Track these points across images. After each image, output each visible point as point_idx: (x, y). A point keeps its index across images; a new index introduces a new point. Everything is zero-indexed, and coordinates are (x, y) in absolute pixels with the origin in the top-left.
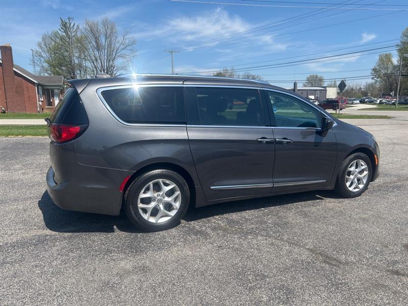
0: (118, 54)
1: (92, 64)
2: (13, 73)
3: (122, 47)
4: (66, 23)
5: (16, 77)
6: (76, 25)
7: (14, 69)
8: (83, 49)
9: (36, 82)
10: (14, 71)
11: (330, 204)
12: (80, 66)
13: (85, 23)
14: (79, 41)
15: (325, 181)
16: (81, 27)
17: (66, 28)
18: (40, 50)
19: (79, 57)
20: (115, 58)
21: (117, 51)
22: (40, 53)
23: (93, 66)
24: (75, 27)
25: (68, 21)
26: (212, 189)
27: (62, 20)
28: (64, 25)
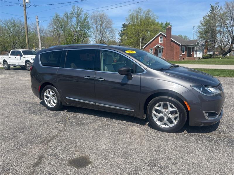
1: (227, 29)
2: (170, 40)
4: (214, 7)
5: (172, 42)
7: (171, 39)
9: (180, 44)
10: (171, 40)
11: (135, 128)
12: (220, 31)
13: (225, 4)
15: (133, 111)
16: (222, 7)
17: (213, 10)
19: (221, 26)
24: (219, 8)
25: (215, 5)
26: (66, 98)
27: (211, 6)
28: (212, 8)
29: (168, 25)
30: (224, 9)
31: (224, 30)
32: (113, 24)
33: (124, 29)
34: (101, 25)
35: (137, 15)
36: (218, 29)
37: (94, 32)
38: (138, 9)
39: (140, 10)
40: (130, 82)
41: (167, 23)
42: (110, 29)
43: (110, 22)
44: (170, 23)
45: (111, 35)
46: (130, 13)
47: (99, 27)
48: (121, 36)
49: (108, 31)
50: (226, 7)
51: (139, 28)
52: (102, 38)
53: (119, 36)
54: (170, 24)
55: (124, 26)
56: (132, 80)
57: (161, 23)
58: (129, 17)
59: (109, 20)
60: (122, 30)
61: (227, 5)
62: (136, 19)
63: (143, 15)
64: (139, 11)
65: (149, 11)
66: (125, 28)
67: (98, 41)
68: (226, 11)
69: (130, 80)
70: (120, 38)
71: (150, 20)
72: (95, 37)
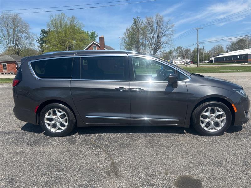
0: (163, 34)
1: (148, 42)
3: (166, 29)
4: (136, 20)
6: (141, 21)
7: (105, 48)
8: (145, 34)
12: (143, 44)
13: (146, 18)
14: (142, 29)
16: (143, 21)
17: (136, 23)
18: (125, 37)
19: (143, 38)
20: (161, 37)
21: (163, 32)
22: (125, 38)
23: (149, 43)
24: (141, 22)
25: (137, 19)
26: (86, 117)
27: (134, 19)
28: (135, 21)
29: (94, 34)
30: (145, 23)
31: (146, 42)
32: (30, 29)
33: (43, 36)
34: (14, 29)
35: (60, 21)
36: (141, 41)
37: (4, 37)
38: (60, 15)
39: (63, 15)
40: (175, 90)
41: (92, 32)
42: (26, 35)
43: (26, 26)
44: (96, 32)
45: (29, 42)
46: (52, 18)
47: (11, 31)
48: (40, 44)
49: (24, 37)
50: (147, 22)
51: (64, 35)
52: (16, 45)
53: (38, 43)
54: (96, 34)
55: (44, 32)
56: (177, 88)
57: (86, 31)
58: (51, 23)
59: (25, 24)
60: (42, 37)
61: (147, 19)
62: (59, 25)
63: (67, 21)
64: (63, 17)
65: (73, 18)
66: (45, 35)
67: (11, 48)
68: (146, 25)
69: (175, 89)
70: (40, 45)
71: (76, 28)
72: (6, 43)
